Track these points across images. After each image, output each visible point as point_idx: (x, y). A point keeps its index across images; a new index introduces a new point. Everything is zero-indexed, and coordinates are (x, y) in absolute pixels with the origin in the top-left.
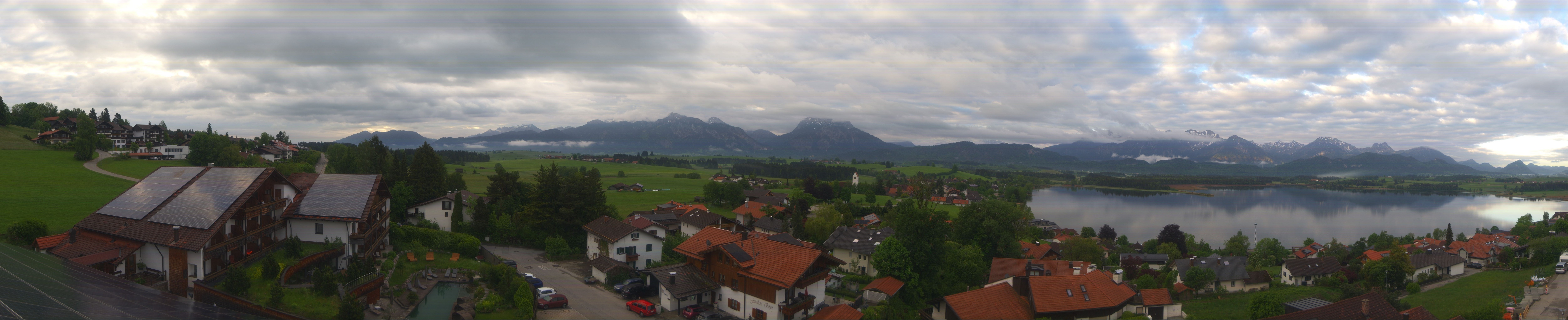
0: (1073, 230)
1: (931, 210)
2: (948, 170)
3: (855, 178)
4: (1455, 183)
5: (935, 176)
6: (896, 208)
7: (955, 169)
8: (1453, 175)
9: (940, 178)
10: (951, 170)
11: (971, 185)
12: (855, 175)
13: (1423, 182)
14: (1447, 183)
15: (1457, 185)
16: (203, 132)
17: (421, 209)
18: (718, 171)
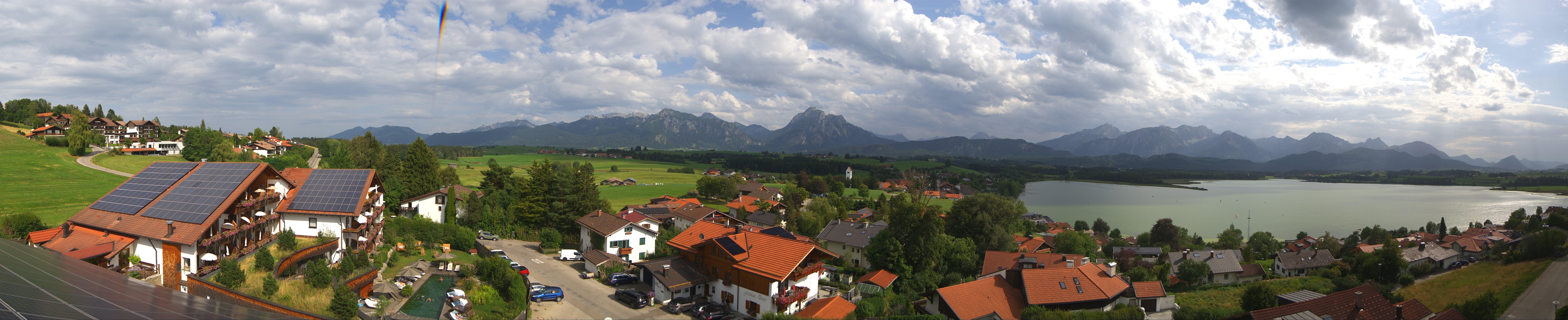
0: (1066, 224)
1: (924, 204)
2: (941, 165)
3: (848, 173)
4: (1450, 177)
5: (927, 170)
6: (888, 202)
7: (948, 164)
9: (933, 172)
10: (944, 164)
11: (965, 179)
12: (849, 170)
13: (1418, 177)
14: (1440, 177)
15: (1451, 180)
16: (197, 128)
17: (414, 204)
18: (712, 166)
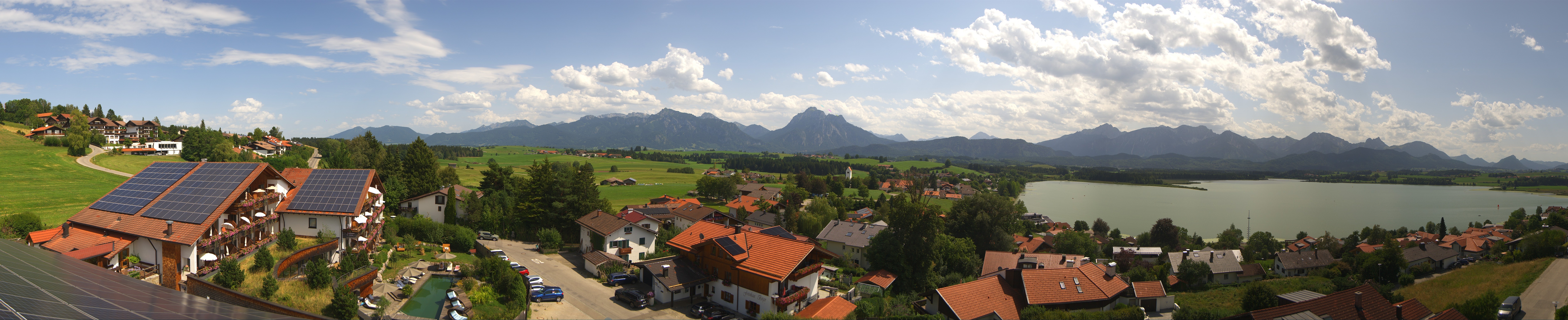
0: (1066, 224)
1: (924, 204)
2: (941, 165)
3: (849, 173)
4: (1449, 177)
5: (927, 170)
6: (888, 202)
7: (948, 164)
8: (1446, 169)
9: (933, 172)
10: (944, 165)
11: (964, 179)
12: (849, 170)
13: (1417, 177)
14: (1440, 177)
15: (1450, 180)
16: (197, 128)
17: (414, 204)
18: (712, 166)
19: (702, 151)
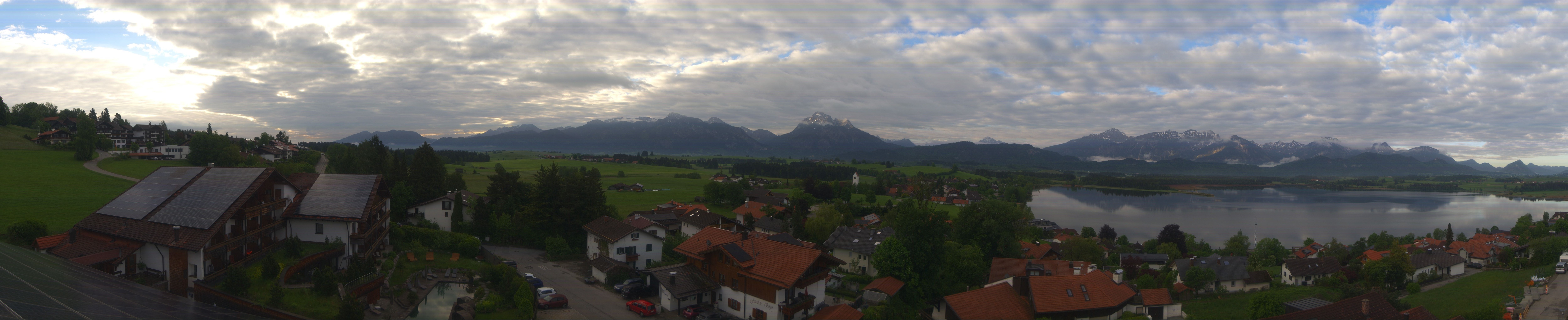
0: (1073, 230)
1: (931, 210)
2: (948, 170)
3: (855, 178)
4: (1455, 183)
5: (935, 176)
6: (896, 208)
7: (955, 169)
8: (1453, 174)
9: (940, 178)
10: (951, 170)
11: (972, 185)
12: (855, 175)
13: (1424, 182)
14: (1447, 183)
15: (1457, 185)
16: (204, 132)
17: (421, 209)
18: (719, 171)
19: (709, 155)
